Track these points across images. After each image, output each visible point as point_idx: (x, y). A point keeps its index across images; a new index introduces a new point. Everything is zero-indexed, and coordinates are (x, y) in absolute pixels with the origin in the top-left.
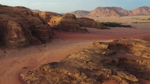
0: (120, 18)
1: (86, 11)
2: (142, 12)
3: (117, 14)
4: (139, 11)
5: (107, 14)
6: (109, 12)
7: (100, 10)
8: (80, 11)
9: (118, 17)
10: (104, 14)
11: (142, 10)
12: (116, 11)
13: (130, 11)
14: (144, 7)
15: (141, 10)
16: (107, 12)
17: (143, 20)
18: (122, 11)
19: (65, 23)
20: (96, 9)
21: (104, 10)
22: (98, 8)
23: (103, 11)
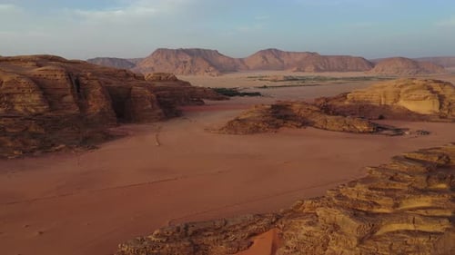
0: (219, 77)
1: (122, 60)
2: (268, 62)
3: (211, 69)
4: (260, 59)
5: (188, 68)
6: (192, 61)
7: (164, 57)
8: (104, 59)
9: (215, 74)
10: (177, 67)
11: (267, 56)
12: (207, 60)
13: (241, 60)
14: (270, 50)
15: (264, 58)
16: (185, 62)
17: (275, 81)
18: (221, 60)
19: (164, 90)
20: (153, 54)
21: (177, 57)
22: (160, 51)
23: (172, 59)
